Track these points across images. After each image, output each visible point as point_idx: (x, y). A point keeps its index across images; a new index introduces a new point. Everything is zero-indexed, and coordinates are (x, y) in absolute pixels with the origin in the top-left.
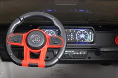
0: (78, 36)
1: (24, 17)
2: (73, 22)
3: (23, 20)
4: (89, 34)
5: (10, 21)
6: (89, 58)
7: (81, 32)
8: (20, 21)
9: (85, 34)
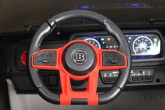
0: (136, 46)
1: (56, 21)
2: (126, 23)
3: (54, 25)
4: (153, 42)
5: (25, 26)
6: (158, 81)
7: (141, 39)
8: (49, 28)
9: (147, 42)
